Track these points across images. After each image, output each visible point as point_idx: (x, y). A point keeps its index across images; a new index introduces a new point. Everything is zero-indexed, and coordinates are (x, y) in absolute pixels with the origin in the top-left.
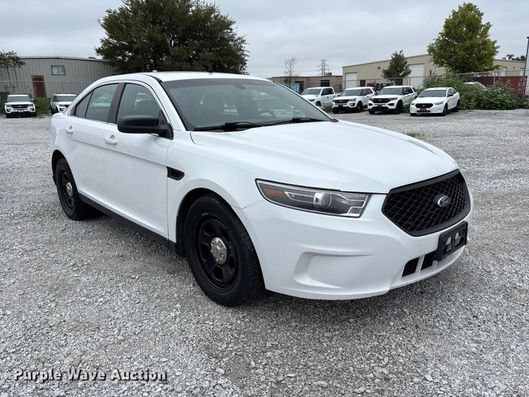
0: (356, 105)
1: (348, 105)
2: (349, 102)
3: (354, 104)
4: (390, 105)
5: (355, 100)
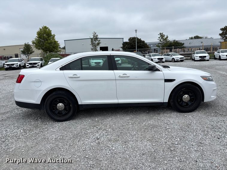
0: (18, 66)
1: (15, 66)
2: (15, 65)
3: (17, 66)
4: (37, 65)
5: (17, 64)
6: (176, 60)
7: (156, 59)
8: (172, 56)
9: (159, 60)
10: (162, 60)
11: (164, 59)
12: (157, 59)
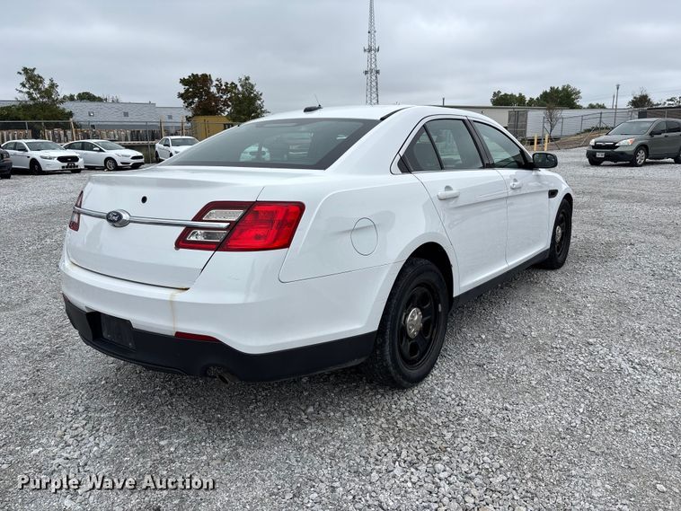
6: (119, 164)
7: (50, 158)
8: (101, 150)
9: (66, 164)
10: (76, 163)
11: (81, 160)
12: (56, 161)
